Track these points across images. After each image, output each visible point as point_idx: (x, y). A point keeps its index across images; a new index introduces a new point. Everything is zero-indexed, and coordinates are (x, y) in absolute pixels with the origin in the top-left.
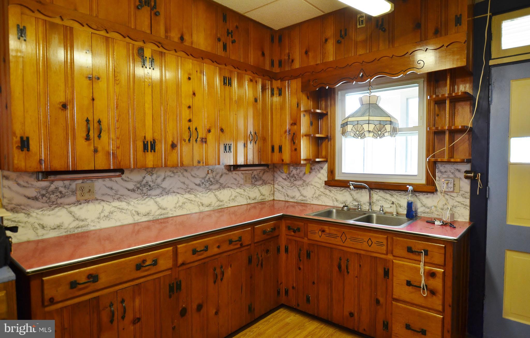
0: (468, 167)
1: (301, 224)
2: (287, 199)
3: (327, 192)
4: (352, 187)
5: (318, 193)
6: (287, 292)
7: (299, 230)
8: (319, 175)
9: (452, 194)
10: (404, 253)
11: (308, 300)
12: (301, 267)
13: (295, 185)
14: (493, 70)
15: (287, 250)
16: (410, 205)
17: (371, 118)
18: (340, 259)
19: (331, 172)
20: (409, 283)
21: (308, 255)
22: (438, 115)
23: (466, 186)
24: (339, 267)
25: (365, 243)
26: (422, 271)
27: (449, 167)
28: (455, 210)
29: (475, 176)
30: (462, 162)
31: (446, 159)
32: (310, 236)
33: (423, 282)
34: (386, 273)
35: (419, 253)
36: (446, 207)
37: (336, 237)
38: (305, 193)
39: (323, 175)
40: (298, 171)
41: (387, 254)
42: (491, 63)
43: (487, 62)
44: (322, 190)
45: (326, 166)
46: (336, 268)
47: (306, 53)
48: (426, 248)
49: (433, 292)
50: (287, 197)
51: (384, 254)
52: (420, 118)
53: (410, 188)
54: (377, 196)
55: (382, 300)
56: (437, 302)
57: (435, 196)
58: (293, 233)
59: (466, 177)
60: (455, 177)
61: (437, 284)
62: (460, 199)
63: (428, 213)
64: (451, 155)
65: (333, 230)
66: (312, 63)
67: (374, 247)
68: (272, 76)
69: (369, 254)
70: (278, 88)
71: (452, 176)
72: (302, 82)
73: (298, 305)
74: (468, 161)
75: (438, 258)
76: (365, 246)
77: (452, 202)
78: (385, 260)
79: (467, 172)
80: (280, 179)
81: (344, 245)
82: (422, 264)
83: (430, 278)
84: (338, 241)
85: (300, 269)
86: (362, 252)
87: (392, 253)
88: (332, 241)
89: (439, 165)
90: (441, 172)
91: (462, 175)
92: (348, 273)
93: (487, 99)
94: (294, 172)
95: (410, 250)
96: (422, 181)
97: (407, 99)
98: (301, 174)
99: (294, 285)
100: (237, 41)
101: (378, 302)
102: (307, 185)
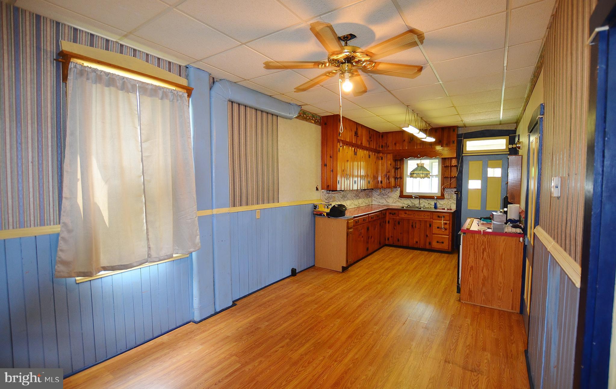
0: (455, 190)
1: (396, 212)
2: (379, 204)
3: (400, 200)
4: (414, 197)
5: (395, 201)
6: (388, 239)
7: (395, 214)
8: (396, 193)
9: (450, 199)
10: (437, 218)
11: (398, 240)
12: (396, 228)
13: (383, 198)
14: (464, 157)
15: (389, 222)
16: (435, 204)
17: (423, 172)
18: (413, 223)
19: (402, 192)
20: (438, 228)
21: (399, 223)
22: (445, 171)
23: (455, 196)
24: (412, 226)
25: (423, 216)
26: (443, 223)
27: (449, 190)
28: (451, 205)
29: (458, 193)
30: (454, 188)
31: (449, 187)
32: (400, 215)
33: (443, 226)
34: (430, 225)
35: (442, 217)
36: (448, 204)
37: (411, 215)
38: (388, 201)
39: (398, 193)
40: (385, 191)
41: (431, 219)
42: (463, 155)
43: (462, 155)
44: (397, 199)
45: (399, 189)
46: (410, 226)
47: (395, 144)
48: (444, 215)
49: (446, 229)
50: (379, 203)
51: (429, 219)
52: (439, 172)
53: (436, 197)
54: (422, 201)
55: (429, 235)
56: (447, 232)
57: (444, 200)
58: (392, 215)
59: (455, 193)
60: (451, 193)
61: (447, 226)
62: (453, 201)
63: (441, 207)
64: (450, 186)
65: (410, 213)
66: (397, 148)
67: (426, 217)
68: (379, 152)
69: (424, 220)
70: (381, 157)
71: (450, 193)
72: (393, 156)
73: (394, 243)
74: (456, 188)
75: (448, 218)
76: (422, 217)
77: (450, 202)
78: (430, 221)
79: (455, 191)
80: (376, 195)
81: (415, 217)
82: (442, 221)
83: (445, 225)
84: (412, 216)
85: (395, 229)
86: (421, 219)
87: (432, 218)
88: (410, 216)
89: (445, 189)
90: (446, 192)
91: (454, 193)
92: (416, 227)
93: (462, 166)
94: (383, 192)
95: (439, 217)
96: (440, 195)
97: (432, 163)
98: (387, 193)
99: (392, 236)
100: (372, 141)
101: (427, 236)
102: (390, 197)
